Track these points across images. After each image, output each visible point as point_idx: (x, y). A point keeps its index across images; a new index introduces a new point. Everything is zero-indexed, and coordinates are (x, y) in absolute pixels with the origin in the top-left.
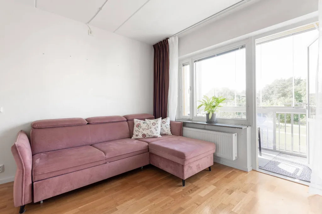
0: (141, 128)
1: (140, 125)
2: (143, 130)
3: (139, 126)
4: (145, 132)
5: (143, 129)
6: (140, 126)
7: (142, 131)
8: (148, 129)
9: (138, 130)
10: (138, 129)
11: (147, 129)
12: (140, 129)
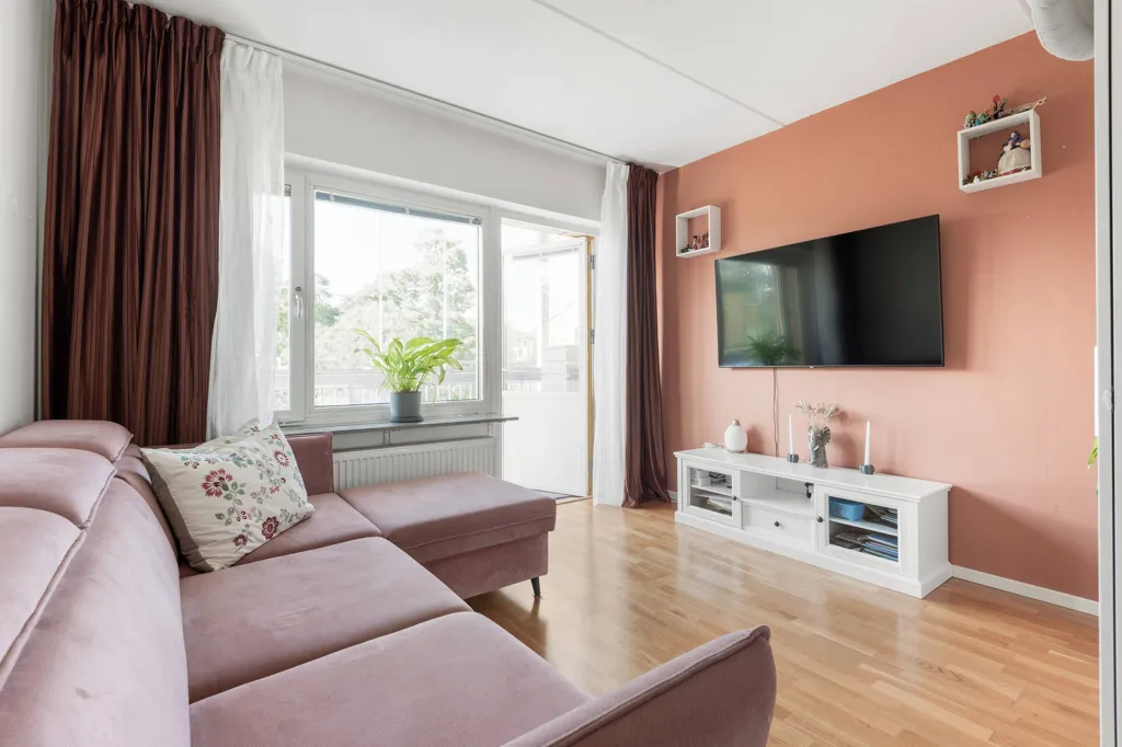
0: (242, 492)
1: (230, 478)
2: (260, 501)
3: (226, 488)
4: (272, 508)
5: (254, 495)
6: (235, 485)
7: (258, 506)
8: (277, 489)
9: (231, 511)
10: (230, 504)
11: (273, 491)
12: (240, 502)
